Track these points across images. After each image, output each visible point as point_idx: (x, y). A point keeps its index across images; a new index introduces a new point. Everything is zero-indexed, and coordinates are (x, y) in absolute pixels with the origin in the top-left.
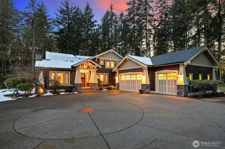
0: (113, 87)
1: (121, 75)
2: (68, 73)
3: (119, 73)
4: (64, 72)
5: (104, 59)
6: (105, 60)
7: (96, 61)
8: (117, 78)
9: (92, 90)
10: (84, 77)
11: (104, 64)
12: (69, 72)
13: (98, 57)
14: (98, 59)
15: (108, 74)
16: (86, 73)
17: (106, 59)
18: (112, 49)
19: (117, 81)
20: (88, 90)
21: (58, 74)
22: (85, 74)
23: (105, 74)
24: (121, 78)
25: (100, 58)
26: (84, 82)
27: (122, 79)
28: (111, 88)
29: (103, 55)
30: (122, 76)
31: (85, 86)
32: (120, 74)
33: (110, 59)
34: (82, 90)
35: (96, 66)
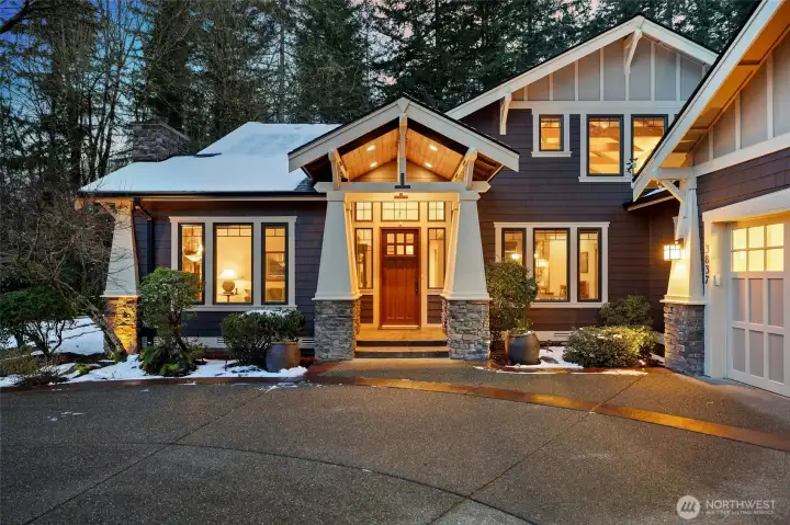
0: (634, 337)
1: (727, 226)
2: (285, 225)
3: (703, 205)
4: (258, 220)
5: (565, 108)
6: (575, 119)
7: (503, 131)
8: (678, 257)
9: (445, 355)
10: (410, 250)
11: (567, 153)
12: (291, 220)
13: (516, 96)
14: (520, 118)
15: (605, 226)
16: (423, 225)
17: (584, 109)
18: (640, 19)
19: (679, 287)
20: (406, 355)
21: (220, 232)
22: (416, 231)
23: (574, 226)
24: (726, 252)
25: (538, 109)
26: (412, 289)
27: (739, 265)
28: (619, 347)
29: (563, 76)
30: (738, 236)
31: (417, 321)
32: (710, 217)
33: (627, 108)
34: (358, 355)
35: (471, 157)
